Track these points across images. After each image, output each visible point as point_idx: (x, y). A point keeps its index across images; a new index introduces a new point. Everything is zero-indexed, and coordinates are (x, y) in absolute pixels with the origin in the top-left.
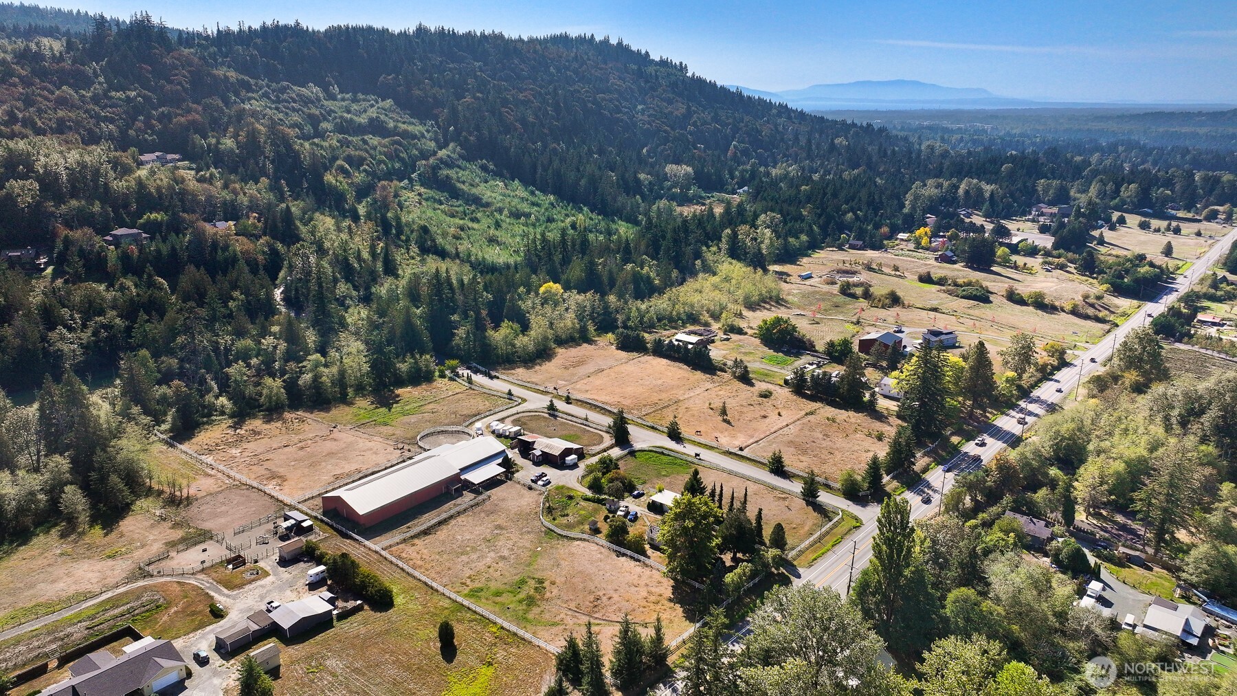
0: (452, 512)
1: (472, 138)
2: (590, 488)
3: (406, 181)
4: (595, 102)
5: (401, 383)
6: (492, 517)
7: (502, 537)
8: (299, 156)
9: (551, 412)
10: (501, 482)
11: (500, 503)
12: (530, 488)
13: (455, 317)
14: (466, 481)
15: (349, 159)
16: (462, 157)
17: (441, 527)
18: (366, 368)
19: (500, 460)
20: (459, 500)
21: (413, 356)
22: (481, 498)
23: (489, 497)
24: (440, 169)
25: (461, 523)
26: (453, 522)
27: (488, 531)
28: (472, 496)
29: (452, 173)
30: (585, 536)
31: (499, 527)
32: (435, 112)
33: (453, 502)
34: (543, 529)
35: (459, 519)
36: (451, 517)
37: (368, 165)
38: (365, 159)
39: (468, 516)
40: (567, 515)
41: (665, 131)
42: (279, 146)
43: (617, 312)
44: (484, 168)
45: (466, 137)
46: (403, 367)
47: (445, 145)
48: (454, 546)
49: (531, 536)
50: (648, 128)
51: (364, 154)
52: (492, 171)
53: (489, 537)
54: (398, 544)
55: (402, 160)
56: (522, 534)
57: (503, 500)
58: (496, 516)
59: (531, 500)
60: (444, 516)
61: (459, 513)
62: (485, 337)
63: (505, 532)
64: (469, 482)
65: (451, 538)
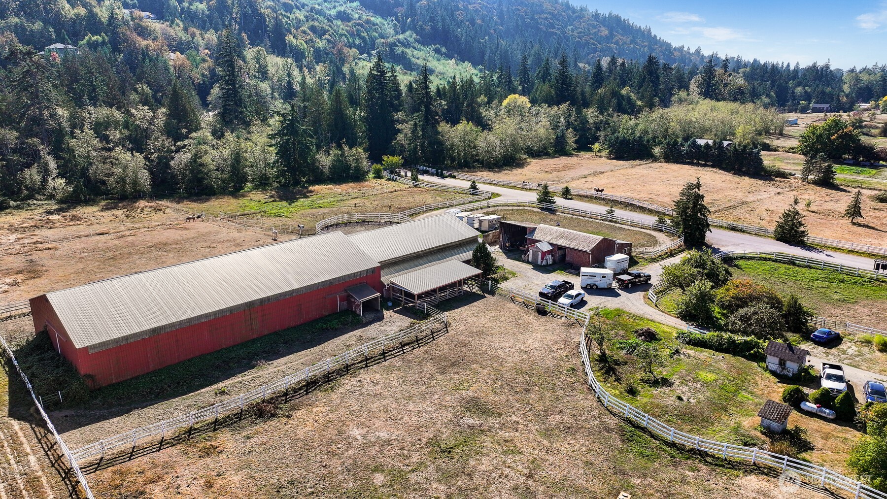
0: (351, 355)
1: (426, 27)
2: (686, 316)
3: (365, 55)
4: (532, 19)
5: (320, 179)
6: (454, 377)
7: (487, 442)
8: (264, 19)
9: (545, 205)
10: (470, 298)
11: (474, 342)
12: (541, 312)
13: (400, 115)
14: (394, 289)
15: (313, 29)
16: (416, 40)
17: (312, 397)
18: (272, 157)
19: (469, 255)
20: (372, 330)
21: (339, 147)
22: (426, 326)
23: (446, 326)
24: (397, 46)
25: (368, 387)
26: (348, 383)
27: (446, 415)
28: (404, 321)
29: (409, 51)
30: (753, 455)
31: (474, 406)
32: (395, 10)
33: (358, 332)
34: (611, 421)
35: (365, 376)
36: (346, 370)
37: (330, 35)
38: (328, 31)
39: (389, 370)
40: (665, 382)
41: (594, 44)
42: (245, 8)
43: (598, 129)
44: (437, 51)
45: (421, 26)
46: (325, 160)
47: (403, 32)
48: (335, 464)
49: (578, 444)
50: (578, 41)
51: (327, 28)
52: (444, 53)
53: (447, 437)
54: (162, 444)
55: (363, 39)
56: (547, 433)
57: (481, 333)
58: (465, 374)
59: (550, 337)
60: (328, 364)
61: (367, 361)
62: (438, 133)
63: (492, 421)
64: (400, 291)
65: (332, 432)
